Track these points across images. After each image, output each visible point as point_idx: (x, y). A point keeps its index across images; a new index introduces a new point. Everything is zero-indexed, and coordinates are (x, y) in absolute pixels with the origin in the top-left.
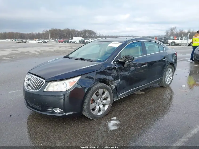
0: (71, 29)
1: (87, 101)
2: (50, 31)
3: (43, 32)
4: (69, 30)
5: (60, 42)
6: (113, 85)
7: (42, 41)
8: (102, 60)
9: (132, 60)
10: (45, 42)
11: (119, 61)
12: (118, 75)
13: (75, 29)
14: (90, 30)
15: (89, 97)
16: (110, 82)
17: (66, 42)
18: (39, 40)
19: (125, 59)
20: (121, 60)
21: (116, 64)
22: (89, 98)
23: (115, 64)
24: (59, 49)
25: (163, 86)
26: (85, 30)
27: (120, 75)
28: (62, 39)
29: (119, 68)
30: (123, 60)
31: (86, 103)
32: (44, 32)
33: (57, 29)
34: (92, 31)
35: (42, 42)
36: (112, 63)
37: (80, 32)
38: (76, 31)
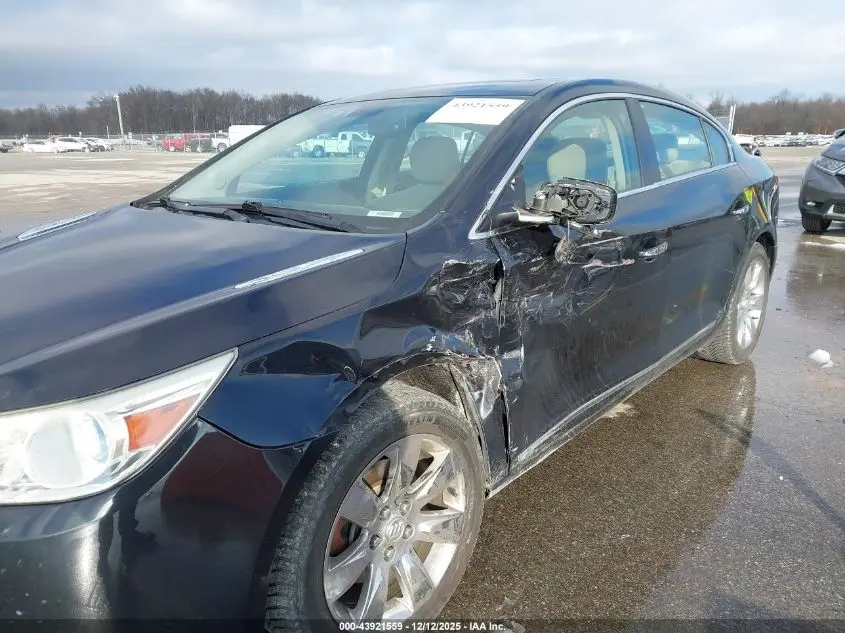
0: (221, 94)
1: (298, 542)
2: (123, 97)
3: (90, 103)
4: (211, 94)
5: (172, 149)
6: (480, 388)
7: (86, 146)
8: (397, 215)
9: (606, 212)
10: (102, 149)
11: (523, 218)
12: (515, 316)
13: (240, 93)
14: (305, 94)
15: (318, 514)
16: (461, 368)
17: (199, 149)
18: (71, 140)
19: (560, 204)
20: (532, 211)
21: (499, 244)
22: (313, 524)
23: (489, 239)
24: (165, 175)
25: (725, 361)
26: (285, 97)
27: (526, 315)
28: (178, 136)
29: (522, 269)
30: (546, 213)
31: (292, 567)
32: (98, 105)
33: (155, 93)
34: (315, 98)
35: (87, 150)
36: (473, 235)
37: (261, 103)
38: (243, 98)
